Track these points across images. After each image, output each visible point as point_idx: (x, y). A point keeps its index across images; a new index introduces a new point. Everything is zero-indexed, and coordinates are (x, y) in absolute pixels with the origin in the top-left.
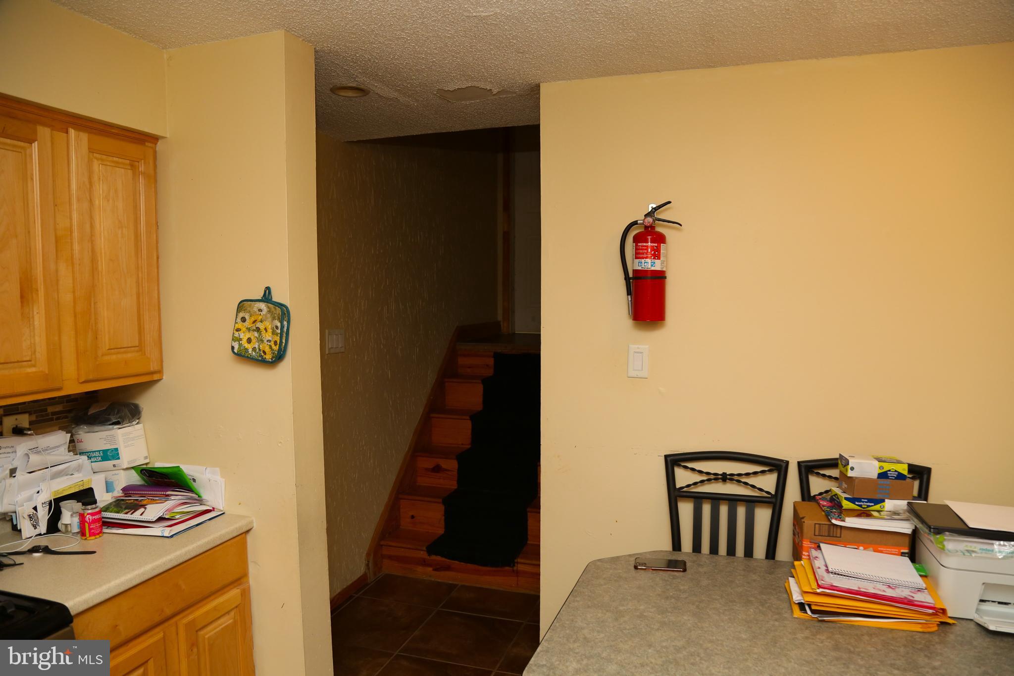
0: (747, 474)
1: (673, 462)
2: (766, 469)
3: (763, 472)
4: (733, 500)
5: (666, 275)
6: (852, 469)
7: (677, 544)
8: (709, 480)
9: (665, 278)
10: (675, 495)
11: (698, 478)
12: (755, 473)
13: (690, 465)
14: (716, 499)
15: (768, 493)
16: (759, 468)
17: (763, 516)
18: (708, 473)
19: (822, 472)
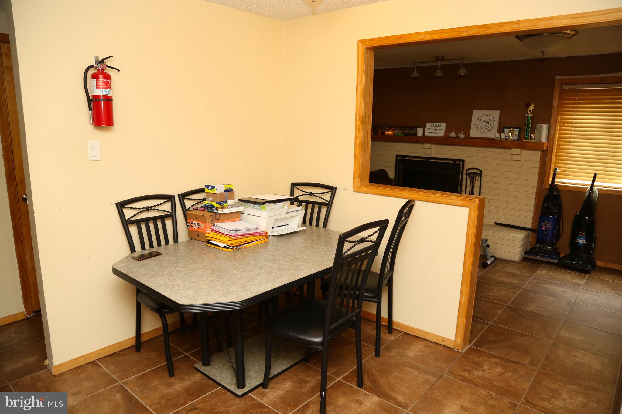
0: (158, 205)
1: (121, 206)
2: (166, 201)
3: (164, 202)
4: (154, 219)
5: (113, 99)
6: (217, 189)
7: (133, 249)
8: (141, 212)
9: (112, 100)
10: (126, 223)
11: (135, 212)
12: (161, 204)
13: (130, 206)
14: (146, 221)
15: (168, 212)
16: (162, 201)
17: (169, 223)
18: (139, 209)
19: (188, 198)
